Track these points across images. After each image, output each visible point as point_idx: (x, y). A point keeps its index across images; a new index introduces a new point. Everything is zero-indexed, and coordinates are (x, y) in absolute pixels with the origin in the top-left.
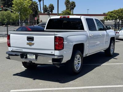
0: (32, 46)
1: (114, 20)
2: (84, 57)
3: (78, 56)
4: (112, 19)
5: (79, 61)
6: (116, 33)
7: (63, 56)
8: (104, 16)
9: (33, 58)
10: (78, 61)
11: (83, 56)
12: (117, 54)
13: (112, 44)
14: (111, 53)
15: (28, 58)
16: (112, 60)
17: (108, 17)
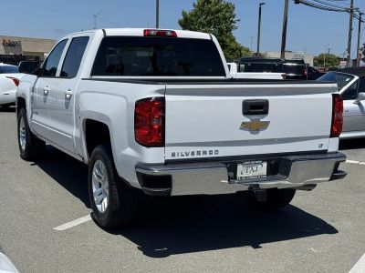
0: (261, 132)
15: (239, 175)
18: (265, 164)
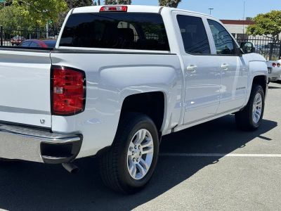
1: (270, 36)
2: (163, 134)
3: (142, 133)
4: (266, 33)
5: (145, 149)
6: (274, 64)
7: (80, 135)
8: (247, 26)
10: (142, 147)
11: (160, 133)
12: (272, 125)
13: (258, 95)
14: (255, 120)
16: (256, 141)
17: (258, 27)
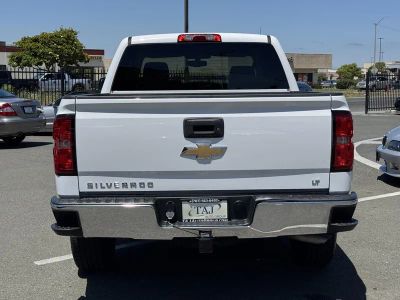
1: (43, 67)
4: (38, 64)
9: (214, 216)
15: (185, 216)
18: (224, 205)
